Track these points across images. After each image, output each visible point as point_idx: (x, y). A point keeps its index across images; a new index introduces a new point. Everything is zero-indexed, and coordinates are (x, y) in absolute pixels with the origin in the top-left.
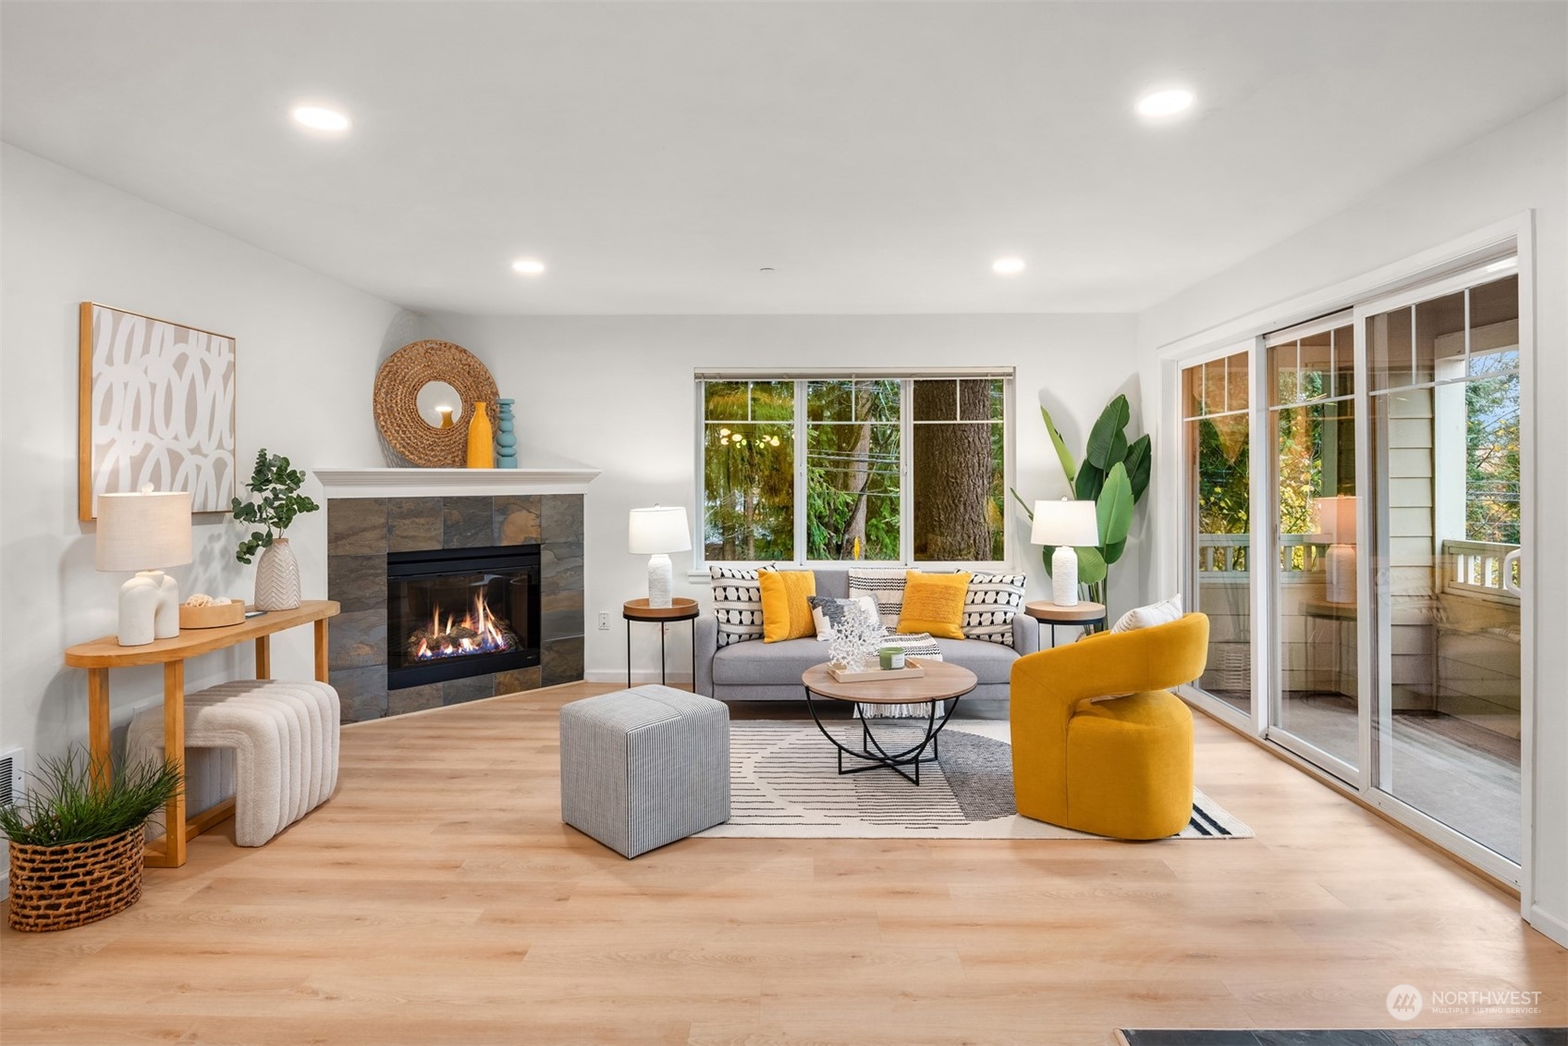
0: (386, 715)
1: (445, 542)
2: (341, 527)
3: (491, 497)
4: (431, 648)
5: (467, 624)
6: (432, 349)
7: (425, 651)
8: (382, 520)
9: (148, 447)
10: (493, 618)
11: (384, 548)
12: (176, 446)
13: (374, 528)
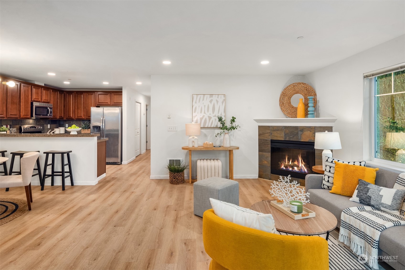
0: (270, 180)
1: (285, 138)
2: (261, 132)
3: (298, 127)
4: (285, 167)
5: (296, 163)
6: (295, 85)
7: (283, 167)
8: (269, 131)
9: (204, 116)
10: (304, 163)
11: (270, 138)
12: (210, 115)
13: (268, 133)
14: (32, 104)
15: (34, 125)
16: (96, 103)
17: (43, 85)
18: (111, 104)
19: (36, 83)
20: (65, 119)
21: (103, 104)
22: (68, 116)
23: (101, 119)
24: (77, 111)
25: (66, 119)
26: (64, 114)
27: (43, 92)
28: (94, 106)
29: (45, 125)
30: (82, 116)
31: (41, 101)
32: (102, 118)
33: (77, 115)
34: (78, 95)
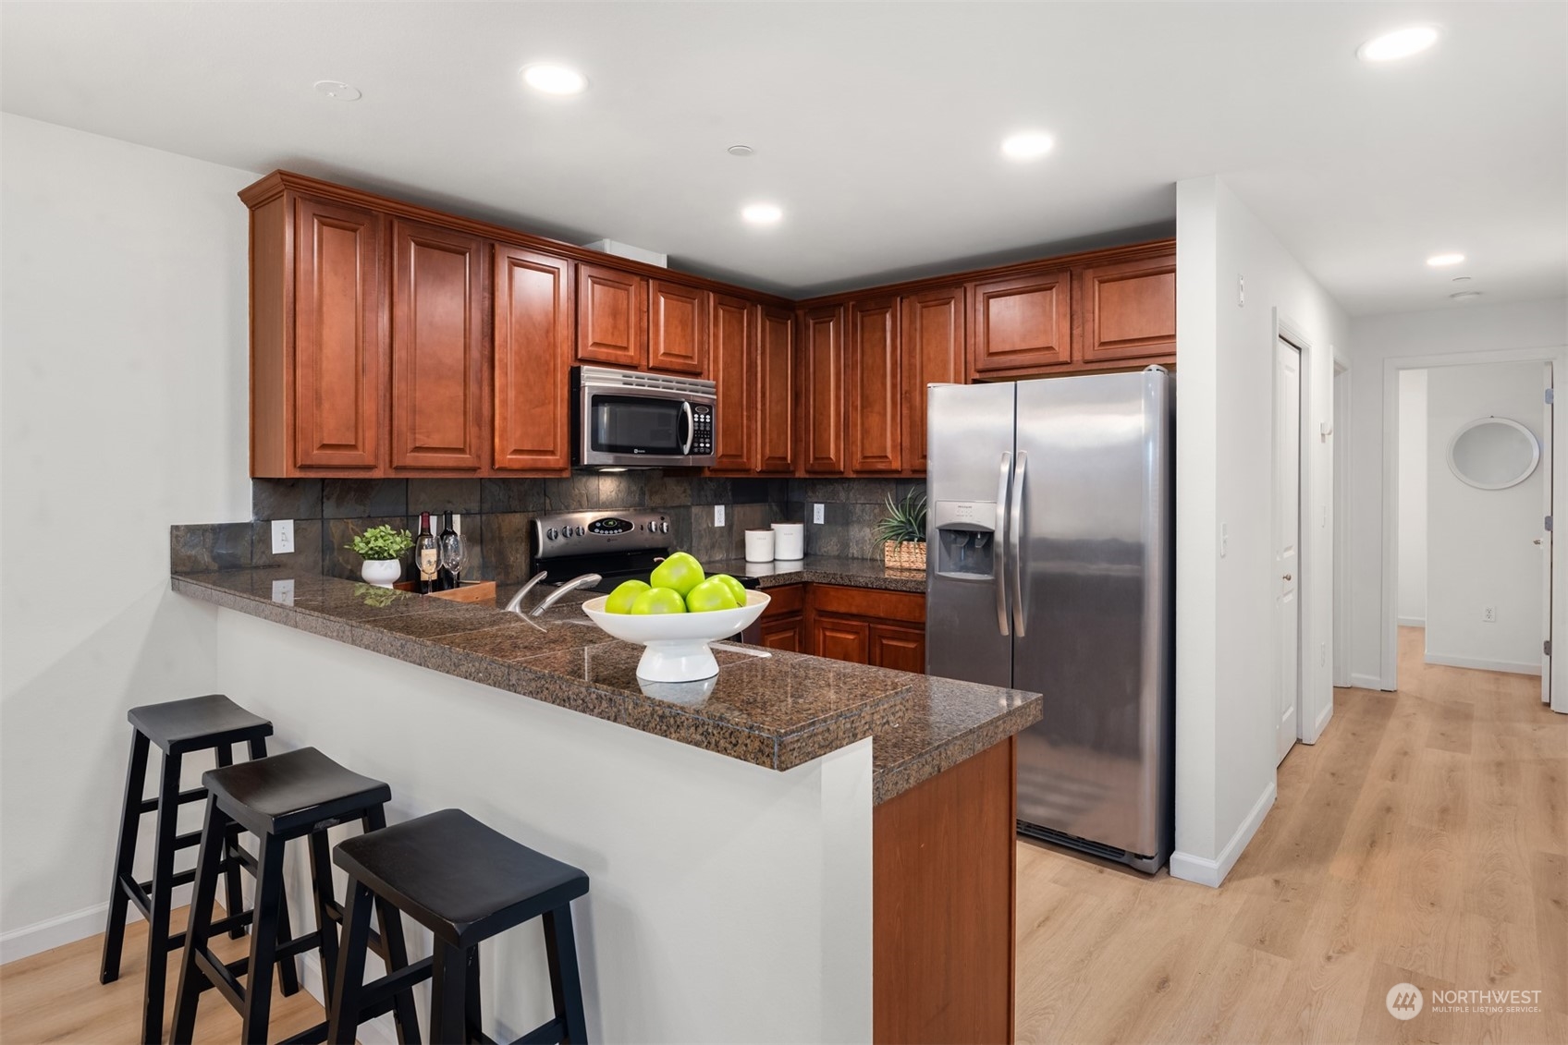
14: (575, 376)
15: (626, 508)
16: (970, 357)
17: (662, 263)
18: (1077, 356)
19: (613, 248)
20: (801, 474)
21: (1013, 364)
22: (815, 459)
23: (999, 474)
24: (862, 424)
25: (807, 476)
26: (796, 440)
27: (657, 303)
28: (957, 381)
29: (695, 510)
30: (886, 457)
31: (644, 363)
32: (1005, 469)
33: (859, 449)
34: (866, 319)
